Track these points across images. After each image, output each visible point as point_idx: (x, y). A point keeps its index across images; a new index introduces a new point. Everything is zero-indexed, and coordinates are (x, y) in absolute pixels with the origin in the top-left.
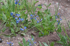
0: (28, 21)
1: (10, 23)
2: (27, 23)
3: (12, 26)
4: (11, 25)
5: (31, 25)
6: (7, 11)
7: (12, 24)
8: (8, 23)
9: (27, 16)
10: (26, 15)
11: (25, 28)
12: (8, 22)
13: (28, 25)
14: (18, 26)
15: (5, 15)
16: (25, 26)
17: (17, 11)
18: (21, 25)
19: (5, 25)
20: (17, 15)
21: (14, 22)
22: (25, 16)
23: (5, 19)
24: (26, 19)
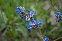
0: (53, 24)
3: (19, 36)
4: (16, 34)
5: (58, 34)
6: (8, 4)
7: (18, 32)
8: (11, 30)
10: (47, 13)
11: (46, 39)
12: (10, 28)
13: (53, 33)
14: (30, 36)
15: (3, 13)
16: (46, 36)
18: (38, 33)
19: (4, 34)
21: (23, 27)
22: (44, 14)
23: (3, 22)
24: (48, 21)
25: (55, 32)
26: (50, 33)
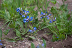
1: (14, 23)
2: (37, 23)
3: (18, 27)
4: (16, 26)
5: (42, 26)
6: (11, 6)
7: (17, 24)
8: (13, 23)
9: (37, 14)
10: (35, 13)
12: (12, 22)
13: (38, 25)
14: (25, 27)
15: (8, 12)
16: (34, 27)
17: (24, 7)
18: (29, 25)
19: (8, 25)
20: (25, 11)
21: (20, 21)
22: (34, 13)
23: (8, 18)
24: (36, 18)
25: (40, 24)
26: (37, 25)
